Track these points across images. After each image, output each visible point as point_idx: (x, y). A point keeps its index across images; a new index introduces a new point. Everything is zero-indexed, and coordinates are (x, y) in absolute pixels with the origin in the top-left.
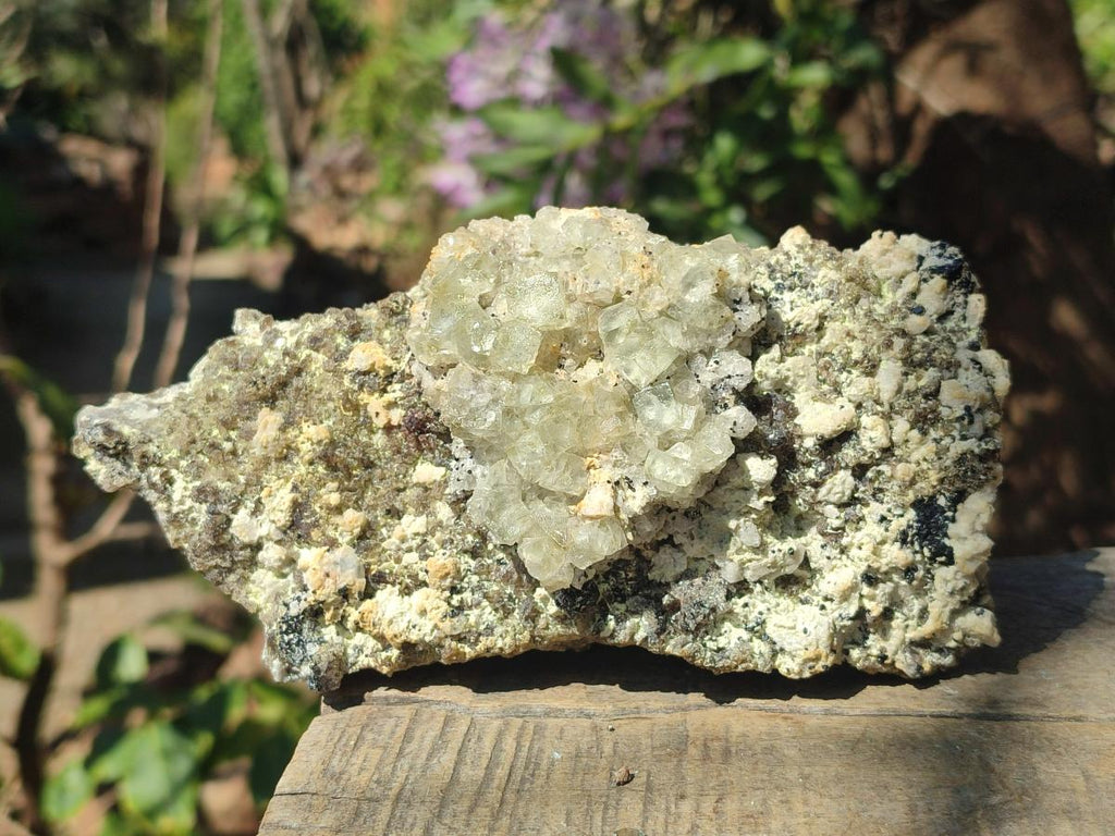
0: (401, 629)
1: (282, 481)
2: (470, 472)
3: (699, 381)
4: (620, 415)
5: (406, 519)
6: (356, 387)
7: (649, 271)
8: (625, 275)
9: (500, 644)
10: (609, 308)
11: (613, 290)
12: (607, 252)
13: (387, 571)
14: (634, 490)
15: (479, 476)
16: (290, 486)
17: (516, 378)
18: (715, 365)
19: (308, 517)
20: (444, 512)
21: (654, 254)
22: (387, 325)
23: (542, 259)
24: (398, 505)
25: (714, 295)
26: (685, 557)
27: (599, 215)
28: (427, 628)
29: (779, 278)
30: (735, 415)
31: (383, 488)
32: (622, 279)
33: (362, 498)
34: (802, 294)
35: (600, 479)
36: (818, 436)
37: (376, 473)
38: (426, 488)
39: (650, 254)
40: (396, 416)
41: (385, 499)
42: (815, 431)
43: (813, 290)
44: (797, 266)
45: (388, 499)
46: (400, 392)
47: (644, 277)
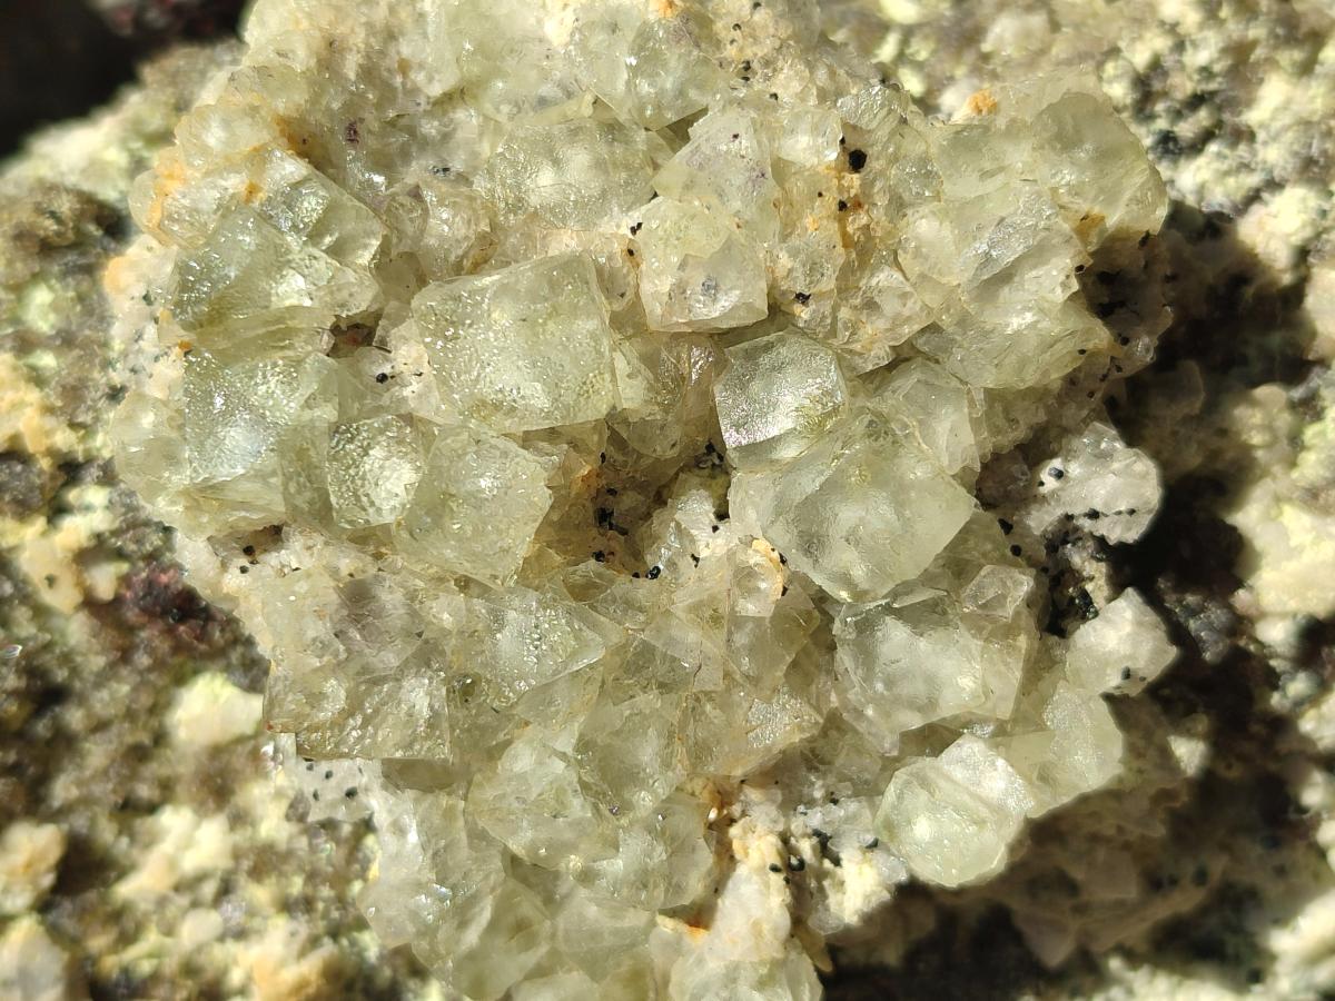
3: (1016, 550)
7: (862, 217)
14: (837, 861)
20: (275, 823)
21: (873, 162)
22: (37, 278)
24: (144, 791)
25: (1073, 299)
29: (1163, 114)
30: (1125, 649)
31: (98, 753)
32: (785, 261)
33: (44, 780)
34: (1225, 166)
35: (747, 855)
36: (1299, 617)
37: (74, 717)
38: (217, 751)
39: (857, 160)
40: (105, 580)
41: (109, 780)
42: (1292, 605)
43: (1254, 153)
44: (1206, 72)
45: (114, 781)
46: (108, 516)
47: (845, 240)
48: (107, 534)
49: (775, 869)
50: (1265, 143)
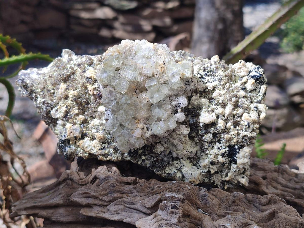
0: (89, 150)
1: (63, 104)
2: (109, 115)
3: (171, 104)
4: (148, 110)
5: (95, 120)
6: (86, 82)
7: (164, 69)
9: (113, 159)
10: (150, 78)
11: (152, 74)
12: (152, 62)
13: (88, 133)
15: (110, 117)
16: (65, 106)
17: (121, 94)
18: (177, 99)
19: (69, 115)
21: (166, 64)
22: (99, 64)
24: (94, 116)
25: (179, 80)
26: (163, 147)
27: (155, 48)
28: (95, 151)
30: (179, 116)
31: (90, 110)
32: (155, 71)
33: (85, 112)
35: (139, 127)
37: (89, 106)
38: (101, 113)
39: (164, 64)
40: (95, 92)
44: (213, 69)
45: (91, 114)
46: (97, 86)
47: (161, 71)
48: (97, 88)
49: (141, 128)
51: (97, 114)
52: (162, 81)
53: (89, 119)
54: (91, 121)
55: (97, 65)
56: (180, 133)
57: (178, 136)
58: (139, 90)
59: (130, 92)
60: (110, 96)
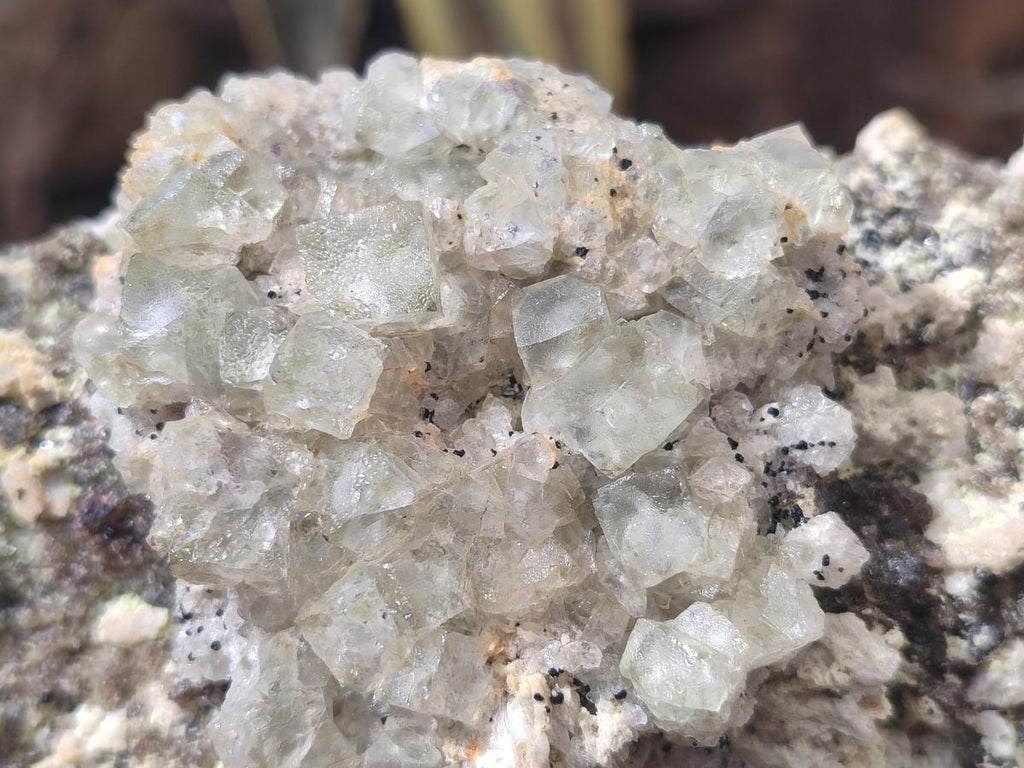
2: (216, 646)
3: (739, 458)
4: (563, 536)
5: (84, 715)
7: (628, 203)
8: (578, 211)
10: (537, 286)
11: (549, 246)
12: (536, 159)
14: (592, 710)
15: (236, 659)
17: (321, 444)
18: (770, 419)
20: (162, 712)
21: (637, 166)
22: (53, 295)
23: (381, 168)
24: (67, 685)
25: (777, 262)
27: (510, 75)
29: (870, 219)
30: (826, 540)
31: (36, 650)
32: (568, 222)
34: (916, 255)
35: (517, 688)
36: (979, 571)
37: (22, 616)
38: (127, 652)
39: (626, 164)
40: (62, 498)
41: (40, 672)
42: (973, 559)
43: (938, 247)
44: (902, 195)
45: (46, 673)
46: (71, 446)
47: (615, 216)
48: (68, 461)
49: (538, 697)
50: (946, 241)
51: (96, 667)
52: (636, 290)
53: (33, 717)
54: (53, 728)
55: (39, 303)
56: (842, 679)
57: (819, 706)
58: (457, 397)
59: (391, 421)
60: (224, 477)
